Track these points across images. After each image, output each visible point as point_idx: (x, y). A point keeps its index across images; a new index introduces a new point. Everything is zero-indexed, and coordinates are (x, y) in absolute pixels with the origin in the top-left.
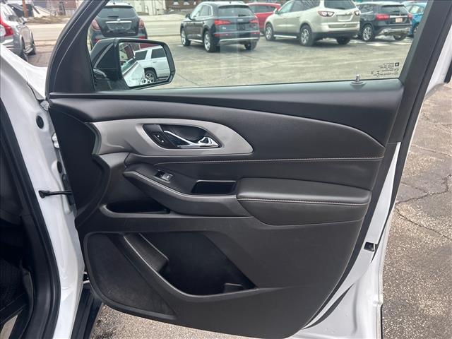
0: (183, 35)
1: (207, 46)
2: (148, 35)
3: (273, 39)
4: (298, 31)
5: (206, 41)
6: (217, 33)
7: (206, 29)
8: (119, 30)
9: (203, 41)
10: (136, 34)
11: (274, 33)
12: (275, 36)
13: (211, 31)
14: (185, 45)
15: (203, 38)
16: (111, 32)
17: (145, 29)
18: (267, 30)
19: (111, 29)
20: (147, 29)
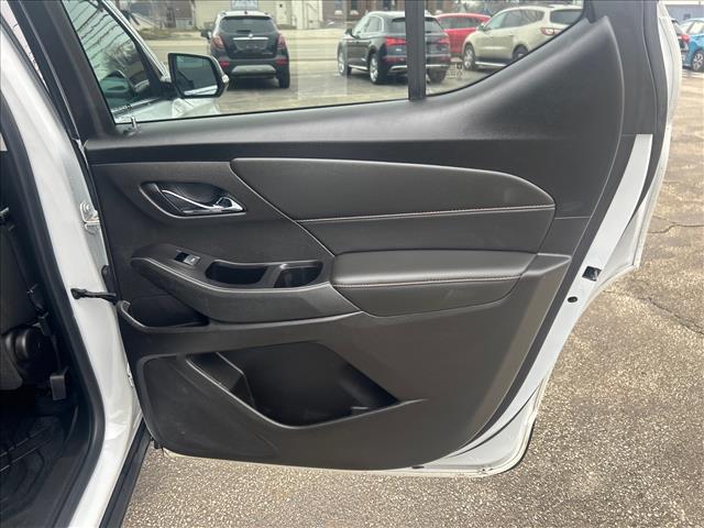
0: (341, 59)
1: (373, 75)
2: (290, 58)
3: (474, 68)
4: (510, 56)
5: (372, 68)
6: (389, 57)
7: (373, 51)
8: (250, 50)
9: (369, 67)
10: (273, 56)
11: (475, 58)
12: (477, 63)
13: (380, 53)
14: (343, 74)
15: (368, 64)
16: (240, 52)
17: (286, 49)
18: (465, 54)
19: (240, 49)
20: (289, 51)
